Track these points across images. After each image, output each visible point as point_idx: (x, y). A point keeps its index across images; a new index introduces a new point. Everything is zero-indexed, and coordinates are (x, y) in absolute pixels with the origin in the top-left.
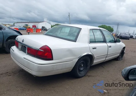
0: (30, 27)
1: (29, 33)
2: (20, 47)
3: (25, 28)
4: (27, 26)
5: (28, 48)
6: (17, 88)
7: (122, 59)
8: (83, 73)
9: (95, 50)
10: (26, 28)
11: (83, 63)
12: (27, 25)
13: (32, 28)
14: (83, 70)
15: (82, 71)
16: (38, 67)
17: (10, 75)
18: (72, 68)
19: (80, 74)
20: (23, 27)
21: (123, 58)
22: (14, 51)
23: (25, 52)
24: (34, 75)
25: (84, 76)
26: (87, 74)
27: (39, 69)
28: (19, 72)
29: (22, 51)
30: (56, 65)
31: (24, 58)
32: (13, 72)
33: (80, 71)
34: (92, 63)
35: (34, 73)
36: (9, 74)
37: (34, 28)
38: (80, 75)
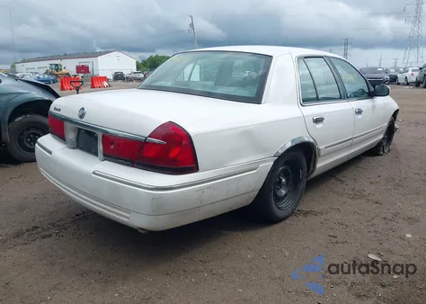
0: (68, 74)
1: (77, 90)
2: (71, 136)
3: (52, 78)
4: (57, 70)
5: (103, 136)
6: (82, 275)
7: (389, 151)
8: (286, 205)
9: (319, 126)
10: (56, 75)
11: (285, 173)
12: (57, 65)
13: (75, 76)
14: (286, 195)
15: (283, 198)
16: (154, 198)
17: (47, 233)
18: (257, 192)
19: (279, 208)
20: (46, 73)
21: (391, 147)
22: (50, 153)
23: (96, 154)
24: (141, 229)
25: (292, 213)
26: (299, 208)
27: (158, 207)
28: (74, 221)
29: (82, 149)
30: (209, 187)
31: (94, 173)
32: (53, 224)
33: (279, 199)
34: (312, 169)
35: (138, 220)
36: (43, 233)
37: (81, 75)
38: (280, 213)
